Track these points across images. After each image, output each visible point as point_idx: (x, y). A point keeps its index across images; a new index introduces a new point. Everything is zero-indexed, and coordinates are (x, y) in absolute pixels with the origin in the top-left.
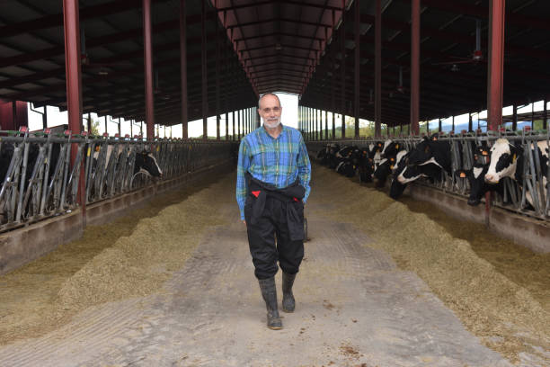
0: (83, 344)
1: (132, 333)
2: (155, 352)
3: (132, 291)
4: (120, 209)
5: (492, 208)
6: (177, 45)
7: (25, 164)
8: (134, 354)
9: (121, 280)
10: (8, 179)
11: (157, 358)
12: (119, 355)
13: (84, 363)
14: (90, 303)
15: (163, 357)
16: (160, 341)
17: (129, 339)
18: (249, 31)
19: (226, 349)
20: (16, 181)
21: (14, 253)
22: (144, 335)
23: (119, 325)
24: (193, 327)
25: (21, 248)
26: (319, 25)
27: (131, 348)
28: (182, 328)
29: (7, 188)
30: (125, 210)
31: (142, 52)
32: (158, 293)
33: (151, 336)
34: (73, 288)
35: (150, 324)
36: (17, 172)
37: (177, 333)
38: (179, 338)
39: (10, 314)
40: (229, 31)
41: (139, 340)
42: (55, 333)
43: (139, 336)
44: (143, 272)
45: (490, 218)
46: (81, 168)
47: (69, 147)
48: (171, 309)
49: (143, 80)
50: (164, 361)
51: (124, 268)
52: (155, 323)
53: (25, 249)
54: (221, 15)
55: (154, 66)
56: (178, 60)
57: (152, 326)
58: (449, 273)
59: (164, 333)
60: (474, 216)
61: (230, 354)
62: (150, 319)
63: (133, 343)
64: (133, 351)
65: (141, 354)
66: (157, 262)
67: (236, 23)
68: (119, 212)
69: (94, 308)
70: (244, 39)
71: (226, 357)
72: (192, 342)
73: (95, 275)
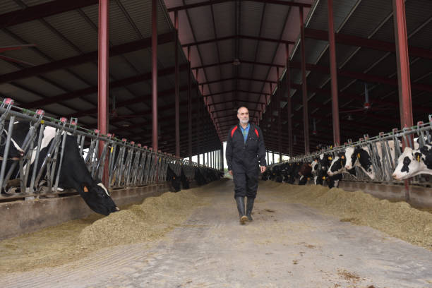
0: (94, 272)
1: (139, 265)
2: (160, 278)
3: (139, 238)
4: (134, 196)
5: (411, 186)
6: (173, 106)
7: (63, 147)
8: (140, 279)
9: (131, 229)
10: (49, 155)
11: (163, 282)
12: (125, 280)
13: (92, 285)
14: (104, 245)
15: (167, 282)
16: (165, 270)
17: (136, 269)
18: (217, 98)
19: (227, 276)
20: (55, 157)
21: (50, 213)
22: (150, 266)
23: (127, 259)
24: (193, 260)
25: (57, 211)
26: (261, 93)
27: (137, 275)
28: (183, 261)
29: (47, 162)
30: (136, 197)
31: (151, 111)
32: (161, 240)
33: (156, 266)
34: (91, 233)
35: (155, 258)
36: (57, 151)
37: (179, 264)
38: (182, 268)
39: (37, 252)
40: (205, 98)
41: (145, 269)
42: (71, 264)
43: (145, 266)
44: (149, 226)
45: (410, 194)
46: (105, 160)
47: (97, 142)
48: (173, 249)
49: (151, 131)
50: (169, 285)
51: (134, 223)
52: (160, 258)
53: (59, 212)
54: (200, 87)
55: (159, 120)
56: (174, 117)
57: (156, 259)
58: (400, 225)
59: (167, 264)
60: (394, 194)
61: (233, 280)
62: (155, 255)
63: (140, 271)
64: (139, 277)
65: (146, 279)
66: (160, 223)
67: (209, 94)
68: (132, 198)
69: (107, 249)
70: (214, 104)
71: (229, 282)
72: (194, 271)
73: (110, 224)
